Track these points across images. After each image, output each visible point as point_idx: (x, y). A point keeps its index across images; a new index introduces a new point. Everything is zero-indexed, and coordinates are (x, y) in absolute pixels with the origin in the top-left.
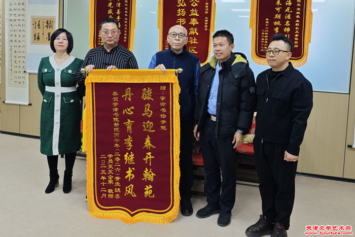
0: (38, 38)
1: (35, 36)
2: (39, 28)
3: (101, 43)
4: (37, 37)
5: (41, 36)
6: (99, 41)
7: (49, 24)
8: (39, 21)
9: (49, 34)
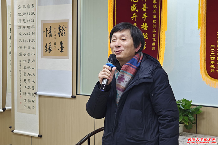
0: (50, 50)
1: (46, 47)
2: (51, 36)
4: (48, 48)
5: (52, 46)
7: (62, 30)
8: (51, 27)
9: (61, 44)
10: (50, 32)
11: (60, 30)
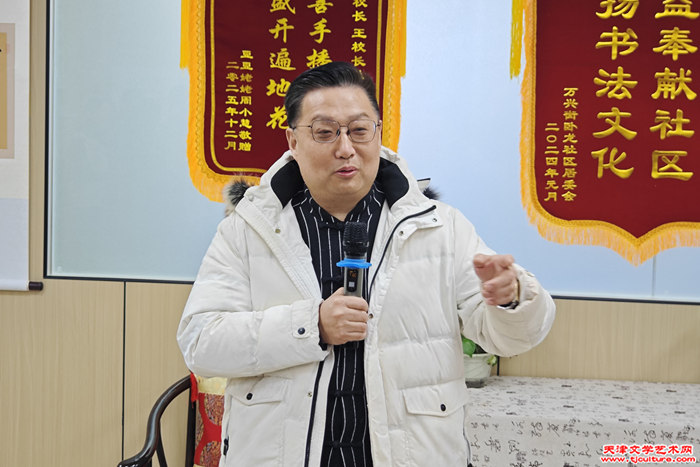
3: (239, 140)
6: (230, 134)
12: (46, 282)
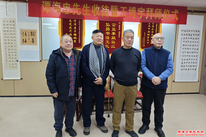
1: (23, 40)
5: (27, 40)
7: (33, 33)
8: (26, 32)
9: (33, 39)
10: (26, 34)
11: (31, 33)
12: (42, 60)
